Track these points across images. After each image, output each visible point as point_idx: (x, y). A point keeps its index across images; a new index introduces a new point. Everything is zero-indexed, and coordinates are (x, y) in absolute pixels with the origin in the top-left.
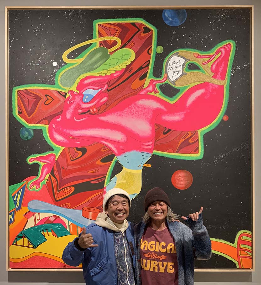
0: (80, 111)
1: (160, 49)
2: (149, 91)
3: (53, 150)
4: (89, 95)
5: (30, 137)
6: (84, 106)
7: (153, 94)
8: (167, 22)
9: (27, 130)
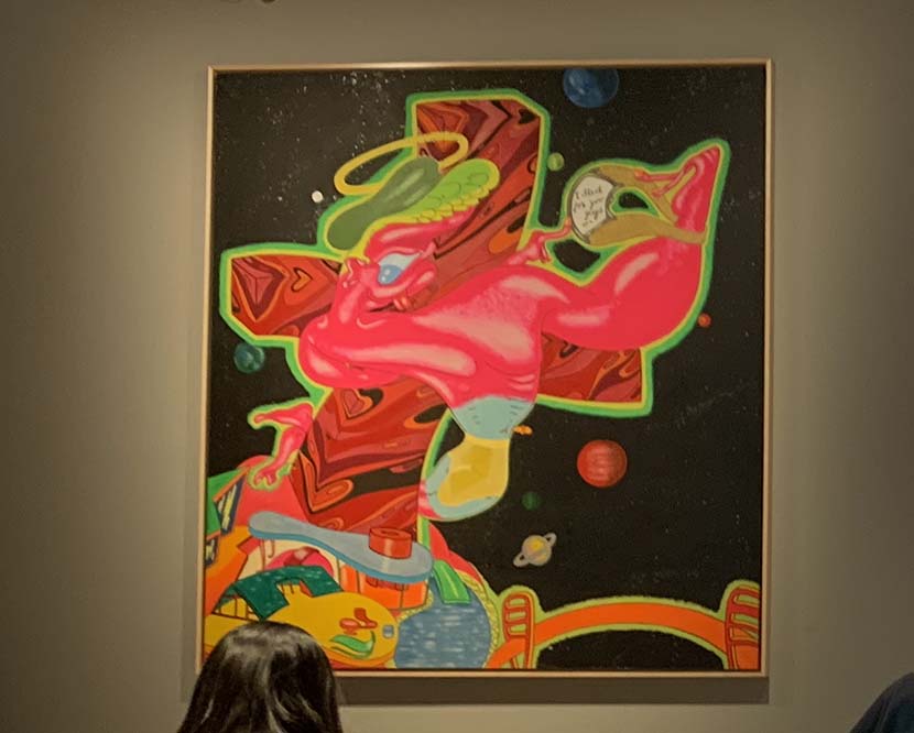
0: (372, 305)
1: (556, 162)
2: (529, 258)
3: (306, 394)
4: (393, 268)
5: (257, 367)
6: (380, 293)
7: (538, 264)
8: (572, 98)
9: (252, 349)
